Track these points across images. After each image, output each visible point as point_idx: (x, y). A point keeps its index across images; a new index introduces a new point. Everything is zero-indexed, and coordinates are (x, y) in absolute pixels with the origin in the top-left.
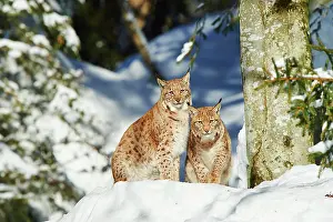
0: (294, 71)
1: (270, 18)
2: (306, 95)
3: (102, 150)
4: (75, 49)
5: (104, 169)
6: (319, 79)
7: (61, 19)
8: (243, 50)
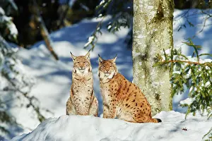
0: (174, 57)
1: (151, 26)
2: (181, 71)
3: (27, 95)
4: (15, 36)
5: (28, 106)
6: (189, 62)
7: (8, 19)
8: (134, 43)
